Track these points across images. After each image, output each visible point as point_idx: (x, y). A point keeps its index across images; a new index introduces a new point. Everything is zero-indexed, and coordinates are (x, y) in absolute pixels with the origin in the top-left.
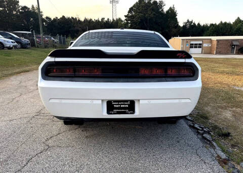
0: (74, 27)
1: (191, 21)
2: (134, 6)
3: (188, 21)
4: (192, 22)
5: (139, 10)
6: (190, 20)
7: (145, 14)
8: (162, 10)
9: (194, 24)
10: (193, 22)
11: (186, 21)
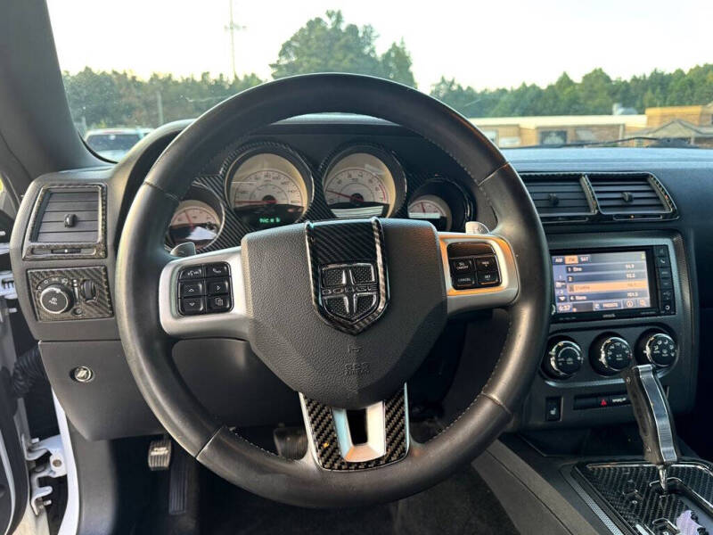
0: (121, 97)
1: (450, 80)
2: (295, 38)
3: (443, 81)
4: (452, 83)
5: (309, 48)
6: (448, 79)
7: (325, 59)
8: (372, 51)
9: (460, 87)
10: (456, 82)
11: (439, 81)
